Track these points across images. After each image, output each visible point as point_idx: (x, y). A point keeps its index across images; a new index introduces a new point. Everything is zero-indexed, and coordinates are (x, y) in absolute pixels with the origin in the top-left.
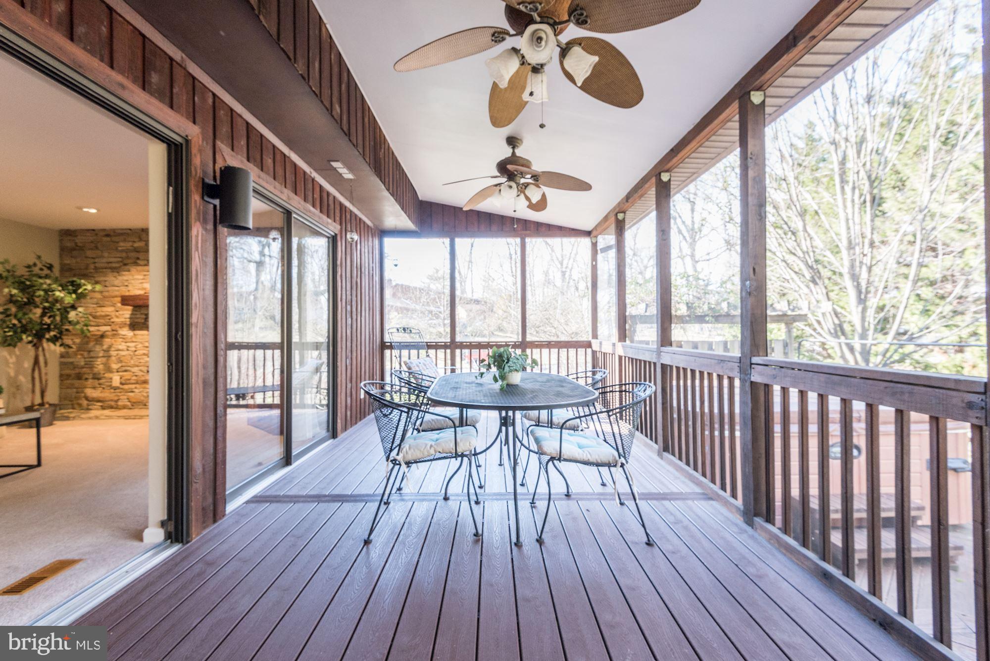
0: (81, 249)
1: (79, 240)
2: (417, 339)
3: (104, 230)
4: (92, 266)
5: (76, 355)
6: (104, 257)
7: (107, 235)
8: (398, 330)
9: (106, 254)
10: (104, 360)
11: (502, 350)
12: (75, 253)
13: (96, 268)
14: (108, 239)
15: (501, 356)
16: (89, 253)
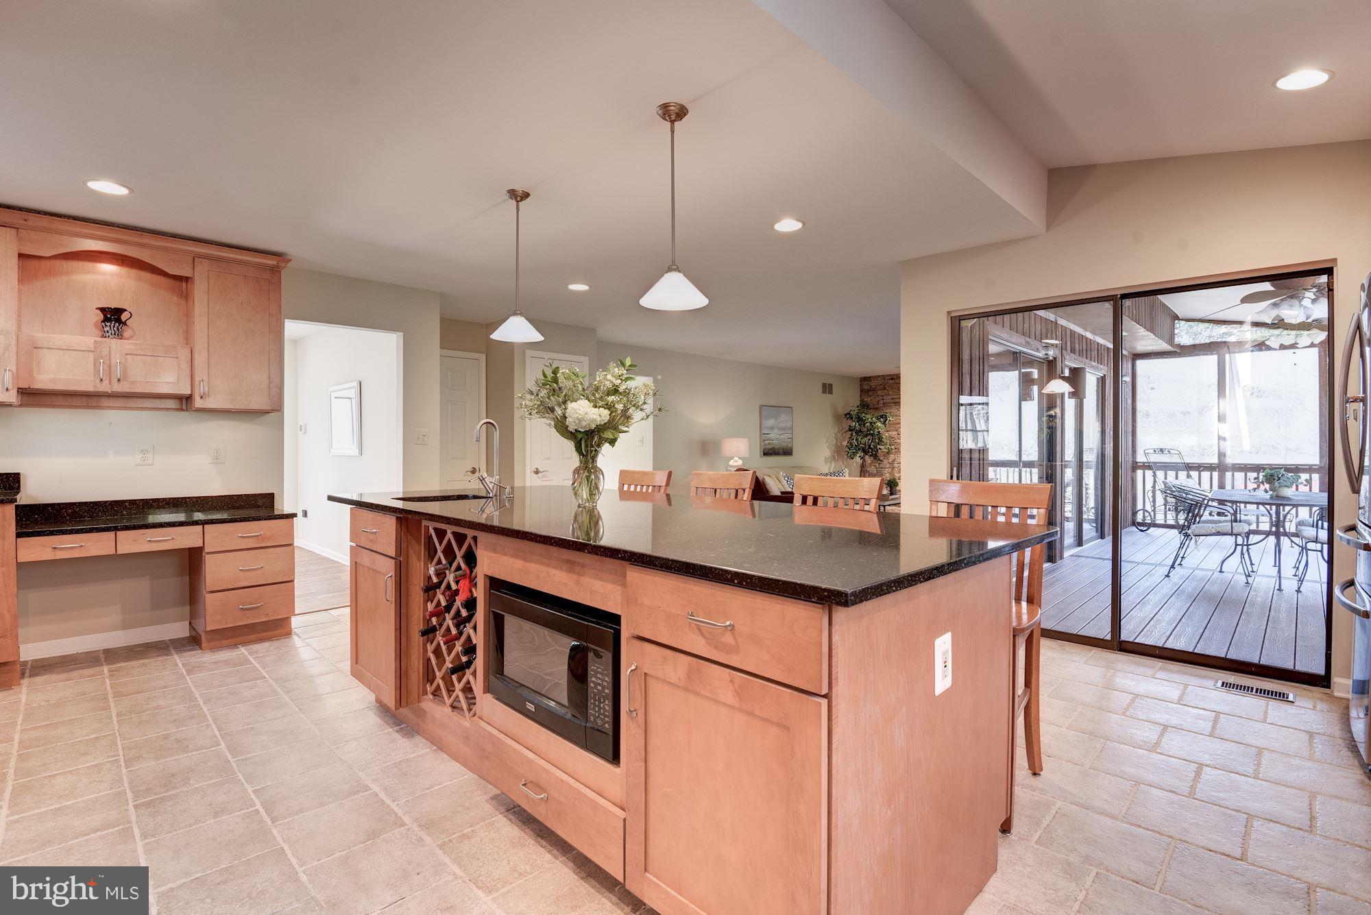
0: (874, 390)
1: (873, 383)
2: (1176, 459)
3: (890, 375)
4: (882, 402)
5: (871, 466)
6: (889, 395)
7: (892, 379)
8: (1155, 451)
9: (891, 393)
10: (890, 470)
11: (1273, 471)
12: (870, 393)
13: (884, 403)
14: (893, 381)
15: (1272, 475)
16: (880, 393)
